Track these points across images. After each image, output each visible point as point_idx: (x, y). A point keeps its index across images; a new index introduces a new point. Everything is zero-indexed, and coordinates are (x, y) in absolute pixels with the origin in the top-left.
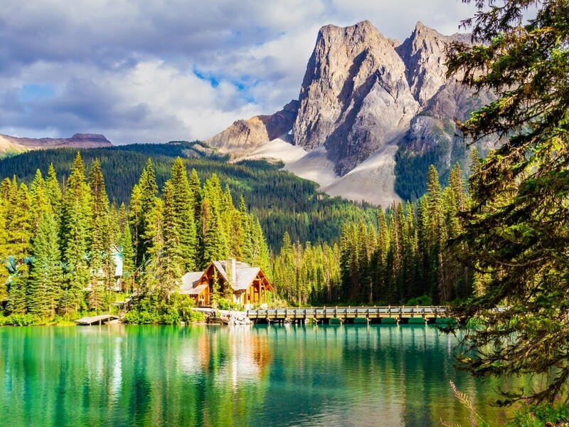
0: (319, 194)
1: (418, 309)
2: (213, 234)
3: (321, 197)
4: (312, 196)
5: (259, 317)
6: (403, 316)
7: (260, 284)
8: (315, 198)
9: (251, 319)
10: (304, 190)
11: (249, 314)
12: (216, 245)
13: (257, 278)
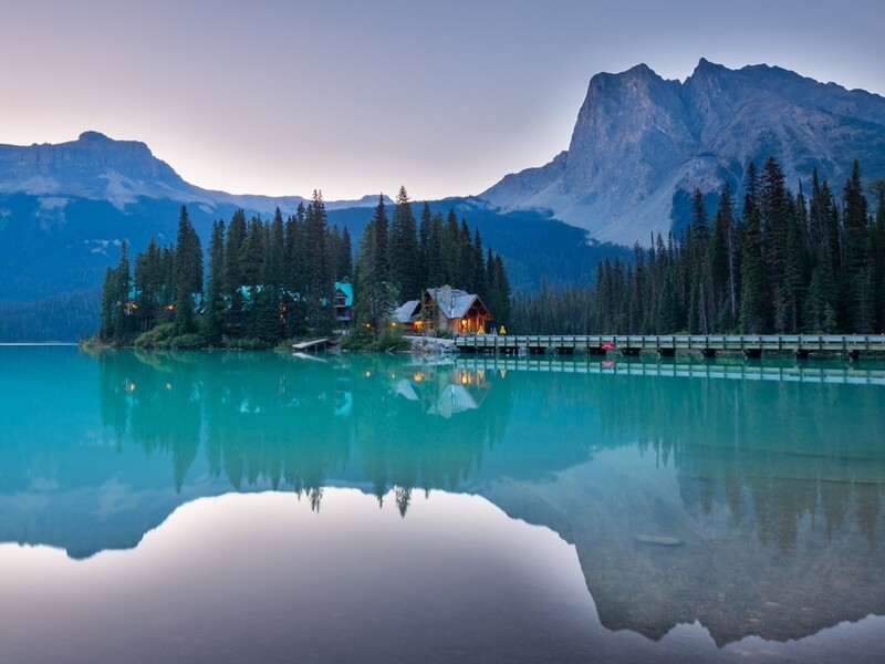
0: (588, 240)
4: (581, 242)
5: (467, 345)
8: (584, 244)
9: (458, 347)
11: (457, 341)
13: (474, 305)
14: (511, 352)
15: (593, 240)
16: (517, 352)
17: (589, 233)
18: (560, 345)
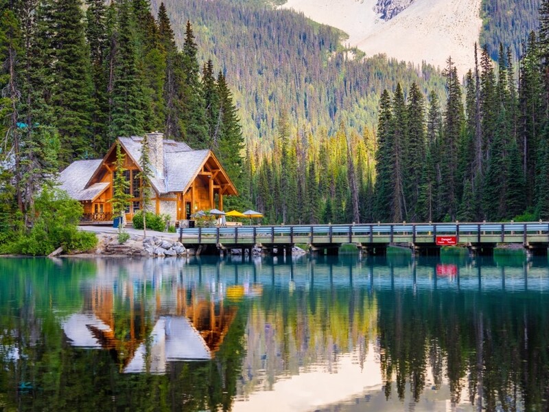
0: (346, 51)
1: (513, 226)
2: (125, 89)
3: (351, 56)
4: (334, 53)
5: (203, 241)
6: (483, 240)
7: (212, 182)
8: (340, 57)
9: (187, 246)
10: (322, 43)
11: (184, 235)
12: (132, 111)
13: (206, 169)
14: (280, 254)
15: (355, 50)
16: (289, 254)
17: (347, 36)
18: (367, 240)
